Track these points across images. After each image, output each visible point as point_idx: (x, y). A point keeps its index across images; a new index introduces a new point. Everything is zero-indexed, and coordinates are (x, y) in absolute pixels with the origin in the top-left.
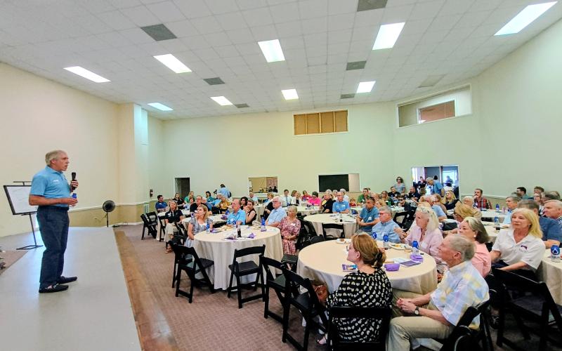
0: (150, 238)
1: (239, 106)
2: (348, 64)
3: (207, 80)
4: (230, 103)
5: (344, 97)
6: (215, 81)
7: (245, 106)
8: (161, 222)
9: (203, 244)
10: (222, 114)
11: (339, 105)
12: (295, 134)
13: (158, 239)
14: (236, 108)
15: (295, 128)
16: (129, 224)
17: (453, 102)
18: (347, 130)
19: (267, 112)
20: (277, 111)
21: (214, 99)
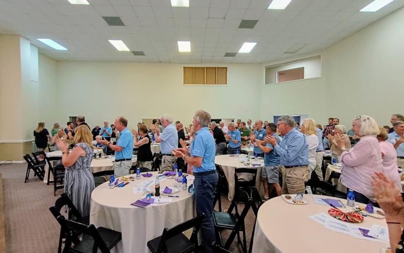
0: (36, 180)
1: (136, 53)
2: (243, 21)
3: (106, 19)
4: (126, 49)
5: (227, 55)
6: (114, 21)
7: (142, 54)
8: (49, 164)
9: (106, 210)
10: (117, 59)
11: (221, 62)
12: (184, 83)
13: (46, 181)
14: (132, 54)
15: (184, 78)
16: (14, 162)
17: (303, 68)
18: (226, 84)
19: (161, 62)
20: (170, 62)
21: (112, 42)
